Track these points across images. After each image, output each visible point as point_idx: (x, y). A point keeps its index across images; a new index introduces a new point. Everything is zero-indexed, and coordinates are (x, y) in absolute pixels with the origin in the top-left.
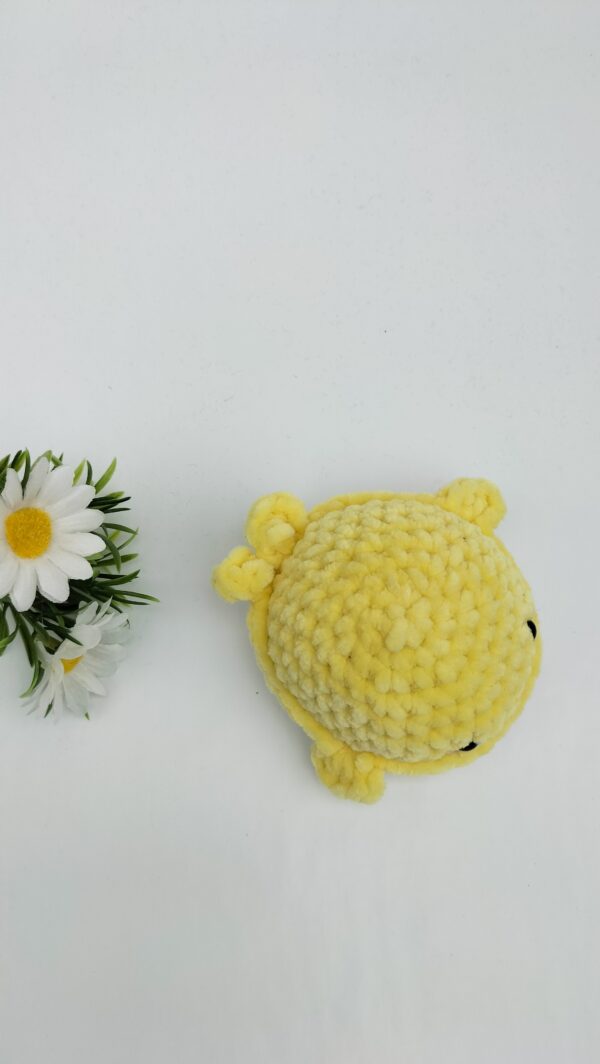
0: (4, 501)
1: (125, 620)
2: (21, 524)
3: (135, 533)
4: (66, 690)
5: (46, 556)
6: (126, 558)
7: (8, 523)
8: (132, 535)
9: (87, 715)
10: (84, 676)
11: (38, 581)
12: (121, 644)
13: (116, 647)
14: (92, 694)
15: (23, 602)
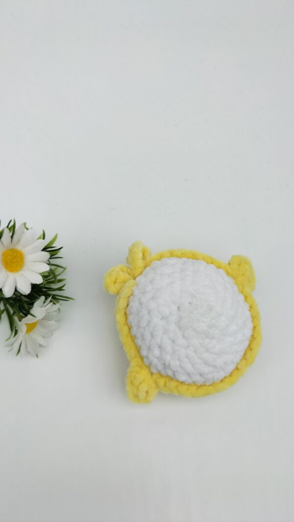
0: (2, 243)
1: (57, 308)
2: (10, 255)
3: (65, 269)
4: (28, 342)
5: (21, 272)
6: (60, 281)
7: (3, 255)
8: (63, 269)
9: (37, 356)
10: (37, 336)
11: (16, 284)
12: (56, 321)
13: (53, 323)
14: (41, 345)
15: (8, 293)
